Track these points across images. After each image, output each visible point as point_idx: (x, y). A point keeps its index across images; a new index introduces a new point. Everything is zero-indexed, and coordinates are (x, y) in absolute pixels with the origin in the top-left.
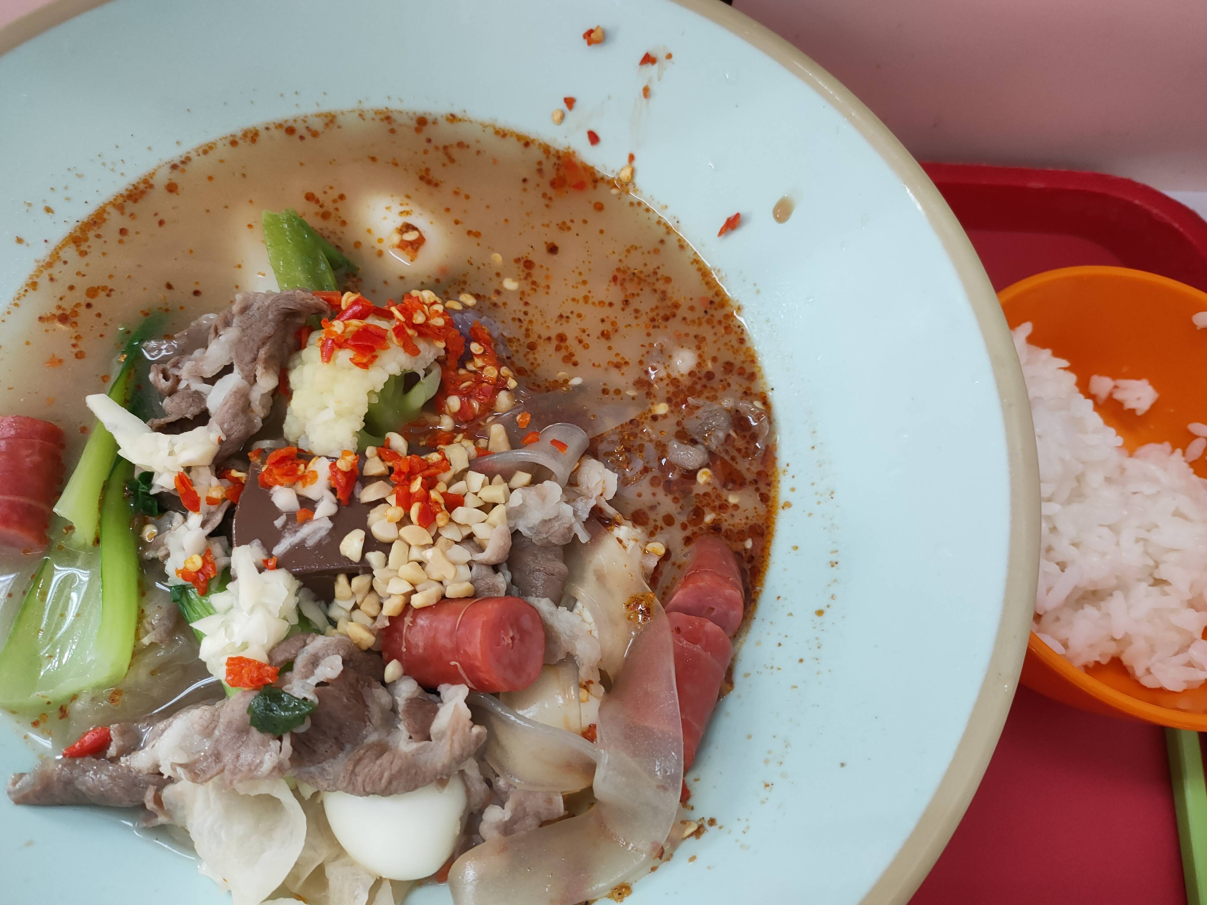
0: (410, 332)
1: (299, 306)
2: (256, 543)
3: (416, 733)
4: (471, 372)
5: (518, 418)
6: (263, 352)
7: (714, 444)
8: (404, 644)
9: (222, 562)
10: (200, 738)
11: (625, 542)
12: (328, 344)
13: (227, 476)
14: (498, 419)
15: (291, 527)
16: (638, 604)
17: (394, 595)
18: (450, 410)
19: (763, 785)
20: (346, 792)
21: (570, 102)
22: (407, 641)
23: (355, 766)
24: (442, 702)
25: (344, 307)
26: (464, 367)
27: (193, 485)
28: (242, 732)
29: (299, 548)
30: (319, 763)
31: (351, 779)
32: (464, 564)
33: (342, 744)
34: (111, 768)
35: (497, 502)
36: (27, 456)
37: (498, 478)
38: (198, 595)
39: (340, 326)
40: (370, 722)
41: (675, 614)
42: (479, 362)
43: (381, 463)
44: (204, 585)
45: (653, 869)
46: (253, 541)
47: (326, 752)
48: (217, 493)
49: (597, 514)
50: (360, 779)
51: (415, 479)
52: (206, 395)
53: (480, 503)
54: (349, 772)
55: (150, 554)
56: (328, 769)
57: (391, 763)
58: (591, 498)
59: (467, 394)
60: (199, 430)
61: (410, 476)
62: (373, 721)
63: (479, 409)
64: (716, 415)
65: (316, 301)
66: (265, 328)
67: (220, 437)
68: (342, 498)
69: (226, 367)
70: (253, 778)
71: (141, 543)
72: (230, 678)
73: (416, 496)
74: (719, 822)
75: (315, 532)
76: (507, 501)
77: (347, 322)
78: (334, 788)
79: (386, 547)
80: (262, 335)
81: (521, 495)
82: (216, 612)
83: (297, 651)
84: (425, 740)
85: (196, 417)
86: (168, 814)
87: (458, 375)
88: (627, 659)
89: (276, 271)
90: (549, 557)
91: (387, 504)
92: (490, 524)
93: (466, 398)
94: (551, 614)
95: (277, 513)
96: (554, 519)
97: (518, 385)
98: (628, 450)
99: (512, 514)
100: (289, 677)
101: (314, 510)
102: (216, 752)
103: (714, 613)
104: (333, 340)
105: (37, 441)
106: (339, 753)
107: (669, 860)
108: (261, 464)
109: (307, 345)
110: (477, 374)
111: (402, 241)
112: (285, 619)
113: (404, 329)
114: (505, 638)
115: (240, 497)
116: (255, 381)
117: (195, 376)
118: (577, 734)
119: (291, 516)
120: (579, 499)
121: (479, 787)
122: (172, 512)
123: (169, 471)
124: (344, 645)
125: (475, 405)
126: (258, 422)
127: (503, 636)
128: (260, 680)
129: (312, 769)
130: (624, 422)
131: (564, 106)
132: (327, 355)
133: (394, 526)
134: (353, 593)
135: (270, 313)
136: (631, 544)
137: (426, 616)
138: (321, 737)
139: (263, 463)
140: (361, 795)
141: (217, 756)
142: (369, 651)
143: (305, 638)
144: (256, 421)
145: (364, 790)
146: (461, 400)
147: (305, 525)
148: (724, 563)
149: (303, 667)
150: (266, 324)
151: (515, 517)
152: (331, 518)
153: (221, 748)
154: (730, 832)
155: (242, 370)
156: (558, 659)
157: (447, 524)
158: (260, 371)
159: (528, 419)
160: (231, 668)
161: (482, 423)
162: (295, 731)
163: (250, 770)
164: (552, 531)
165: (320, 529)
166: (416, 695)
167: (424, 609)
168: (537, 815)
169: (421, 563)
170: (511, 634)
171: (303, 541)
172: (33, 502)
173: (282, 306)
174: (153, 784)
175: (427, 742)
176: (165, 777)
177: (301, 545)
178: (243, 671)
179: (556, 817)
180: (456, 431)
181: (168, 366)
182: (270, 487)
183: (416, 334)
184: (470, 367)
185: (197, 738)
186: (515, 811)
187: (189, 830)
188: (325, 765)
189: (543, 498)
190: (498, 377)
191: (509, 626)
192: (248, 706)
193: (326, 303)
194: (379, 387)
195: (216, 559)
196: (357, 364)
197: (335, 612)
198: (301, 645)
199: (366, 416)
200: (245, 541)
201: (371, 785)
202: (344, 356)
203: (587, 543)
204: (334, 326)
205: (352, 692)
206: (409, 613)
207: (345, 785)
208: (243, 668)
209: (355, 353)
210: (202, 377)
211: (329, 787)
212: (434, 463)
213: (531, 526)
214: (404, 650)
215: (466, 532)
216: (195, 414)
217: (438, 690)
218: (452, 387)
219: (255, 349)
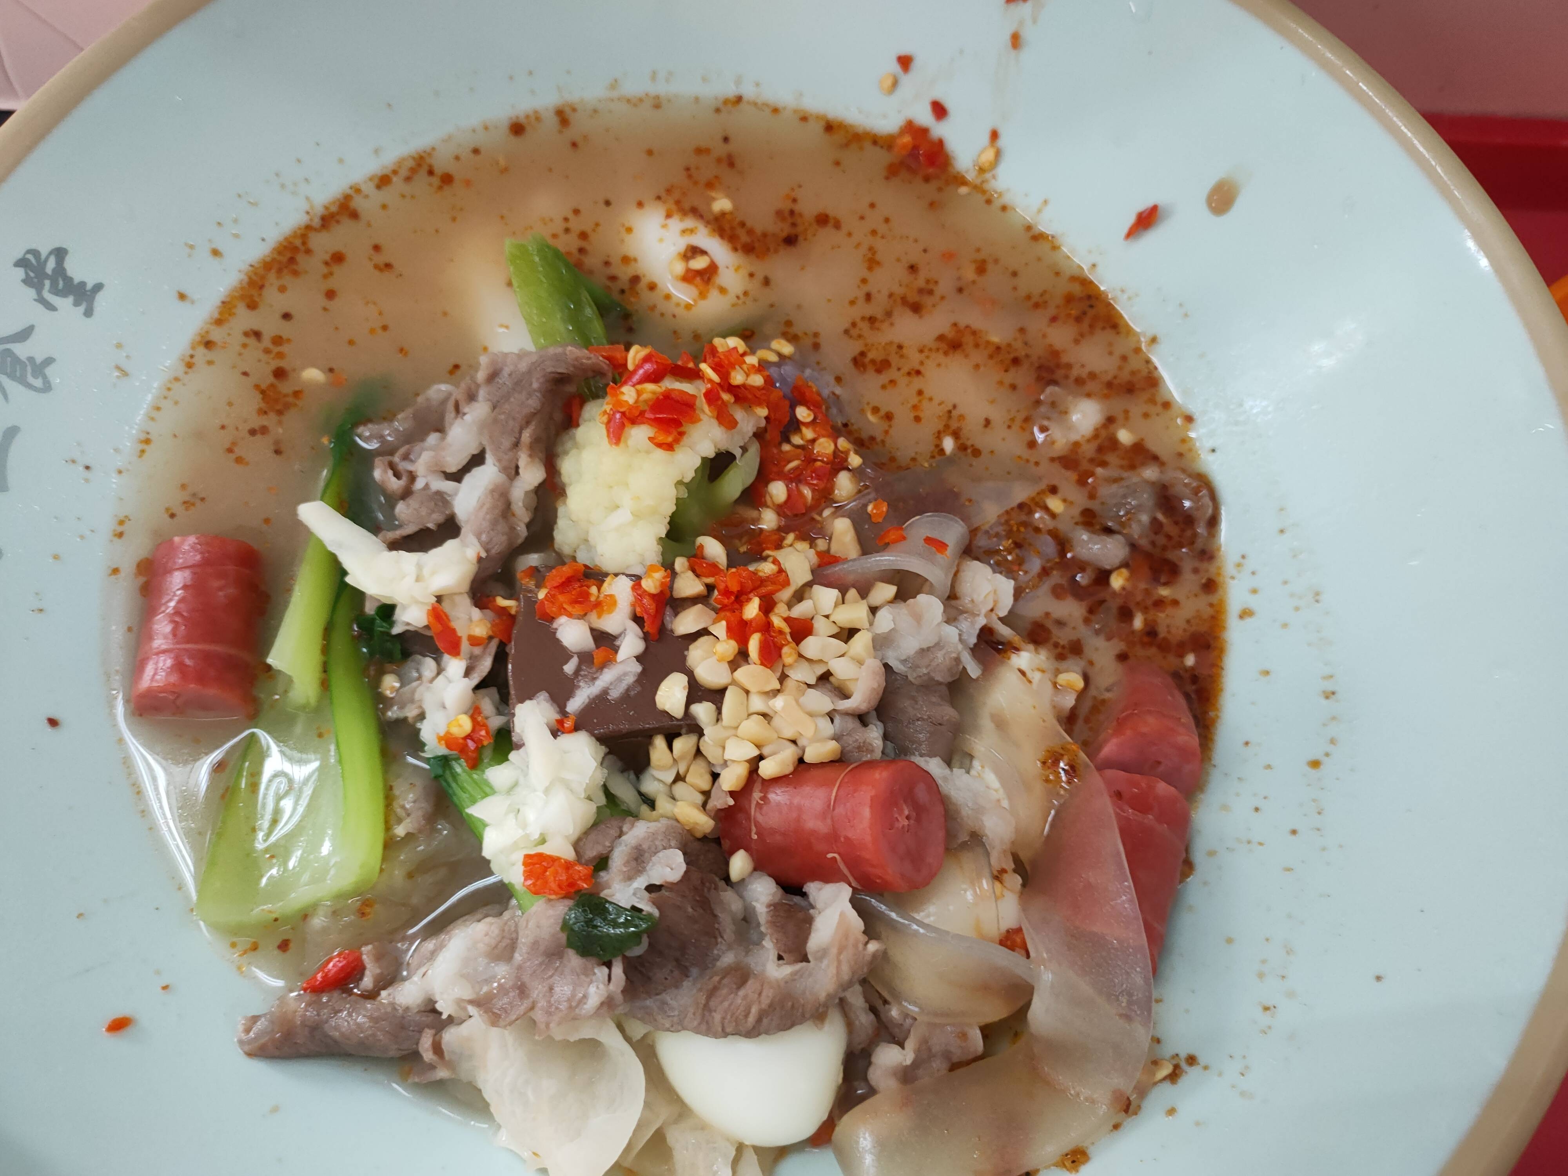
0: (726, 397)
1: (572, 369)
2: (543, 696)
3: (789, 951)
4: (798, 447)
5: (870, 508)
6: (528, 435)
7: (1135, 530)
8: (754, 829)
9: (496, 722)
10: (486, 961)
11: (1029, 674)
12: (616, 418)
13: (490, 606)
14: (839, 511)
15: (586, 673)
16: (1056, 762)
17: (734, 761)
18: (773, 502)
19: (1260, 1009)
20: (697, 1033)
21: (905, 62)
22: (757, 824)
23: (709, 997)
24: (813, 907)
25: (630, 366)
26: (788, 441)
27: (449, 620)
28: (553, 954)
29: (600, 701)
30: (657, 994)
31: (703, 1016)
32: (823, 716)
33: (686, 968)
34: (369, 1006)
35: (858, 627)
36: (220, 589)
37: (852, 593)
38: (467, 768)
39: (631, 393)
40: (722, 937)
41: (1110, 773)
42: (809, 434)
43: (697, 580)
44: (474, 755)
45: (1116, 1127)
46: (538, 695)
47: (666, 979)
48: (481, 630)
49: (987, 636)
50: (717, 1017)
51: (749, 600)
52: (449, 496)
53: (835, 630)
54: (701, 1006)
55: (392, 714)
56: (671, 1002)
57: (760, 994)
58: (978, 615)
59: (794, 479)
60: (450, 545)
61: (740, 598)
62: (725, 937)
63: (813, 498)
64: (1135, 491)
65: (594, 360)
66: (530, 402)
67: (479, 554)
68: (651, 631)
69: (474, 456)
70: (575, 1019)
71: (379, 701)
72: (529, 882)
73: (754, 624)
74: (1202, 1059)
75: (619, 679)
76: (871, 624)
77: (639, 387)
78: (679, 1026)
79: (717, 695)
80: (526, 411)
81: (891, 617)
82: (493, 792)
83: (613, 842)
84: (801, 962)
85: (440, 526)
86: (450, 1065)
87: (781, 451)
88: (1048, 836)
89: (528, 321)
90: (934, 699)
91: (712, 637)
92: (853, 659)
93: (794, 484)
94: (945, 779)
95: (565, 654)
96: (933, 647)
97: (864, 463)
98: (1018, 545)
99: (880, 643)
100: (605, 879)
101: (616, 650)
102: (519, 983)
103: (1161, 768)
104: (623, 414)
105: (231, 568)
106: (683, 981)
107: (1136, 1114)
108: (536, 587)
109: (581, 421)
110: (806, 449)
111: (688, 270)
112: (589, 798)
113: (719, 393)
114: (899, 819)
115: (513, 636)
116: (517, 473)
117: (434, 472)
118: (992, 942)
119: (585, 658)
120: (961, 618)
121: (865, 1019)
122: (419, 657)
123: (417, 602)
124: (674, 832)
125: (807, 492)
126: (522, 531)
127: (896, 815)
128: (571, 885)
129: (648, 1002)
130: (1008, 508)
131: (896, 68)
132: (616, 434)
133: (726, 667)
134: (674, 760)
135: (534, 380)
136: (1036, 677)
137: (783, 789)
138: (658, 960)
139: (539, 586)
140: (716, 1036)
141: (522, 990)
142: (704, 839)
143: (620, 824)
144: (519, 528)
145: (723, 1030)
146: (787, 486)
147: (606, 670)
148: (1169, 698)
149: (625, 865)
150: (530, 395)
151: (881, 646)
152: (639, 658)
153: (526, 978)
154: (1220, 1074)
155: (499, 460)
156: (960, 841)
157: (796, 661)
158: (523, 460)
159: (885, 509)
160: (529, 868)
161: (817, 518)
162: (629, 954)
163: (570, 1007)
164: (934, 664)
165: (625, 674)
166: (777, 900)
167: (777, 781)
168: (947, 1055)
169: (765, 715)
170: (906, 812)
171: (605, 692)
172: (233, 651)
173: (550, 370)
174: (429, 1027)
175: (804, 964)
176: (444, 1016)
177: (602, 698)
178: (548, 873)
179: (971, 1057)
180: (783, 530)
181: (396, 459)
182: (552, 619)
183: (733, 400)
184: (797, 440)
185: (482, 961)
186: (918, 1052)
187: (480, 1085)
188: (667, 997)
189: (918, 618)
190: (834, 452)
191: (902, 802)
192: (561, 921)
193: (607, 362)
194: (689, 475)
195: (487, 718)
196: (660, 445)
197: (649, 786)
198: (617, 834)
199: (673, 513)
200: (527, 695)
201: (734, 1024)
202: (640, 434)
203: (978, 678)
204: (623, 393)
205: (698, 898)
206: (756, 785)
207: (695, 1023)
208: (546, 869)
209: (656, 430)
210: (444, 473)
211: (672, 1026)
212: (767, 577)
213: (903, 658)
214: (755, 837)
215: (820, 670)
216: (439, 522)
217: (804, 890)
218: (775, 469)
219: (517, 430)
